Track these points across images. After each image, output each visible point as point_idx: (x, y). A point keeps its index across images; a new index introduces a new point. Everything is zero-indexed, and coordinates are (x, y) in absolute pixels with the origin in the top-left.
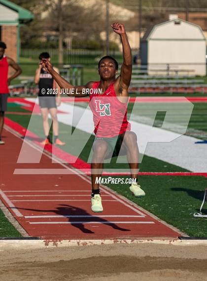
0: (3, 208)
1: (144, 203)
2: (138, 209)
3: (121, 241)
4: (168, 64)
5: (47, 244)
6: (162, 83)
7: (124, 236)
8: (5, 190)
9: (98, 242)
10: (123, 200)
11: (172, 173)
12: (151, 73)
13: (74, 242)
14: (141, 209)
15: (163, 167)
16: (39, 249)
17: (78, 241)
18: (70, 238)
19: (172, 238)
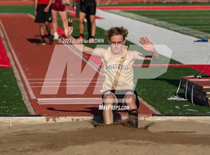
0: (24, 92)
5: (48, 120)
8: (30, 78)
9: (88, 118)
13: (69, 119)
17: (72, 117)
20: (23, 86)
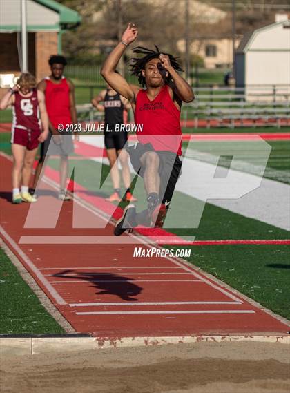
0: (38, 292)
1: (240, 284)
2: (231, 293)
3: (207, 339)
4: (274, 86)
5: (101, 344)
6: (265, 113)
7: (211, 331)
8: (41, 267)
9: (174, 340)
10: (209, 280)
11: (281, 241)
12: (250, 99)
13: (139, 341)
14: (235, 292)
15: (268, 233)
16: (90, 351)
17: (146, 338)
18: (134, 335)
19: (280, 334)
20: (33, 280)
